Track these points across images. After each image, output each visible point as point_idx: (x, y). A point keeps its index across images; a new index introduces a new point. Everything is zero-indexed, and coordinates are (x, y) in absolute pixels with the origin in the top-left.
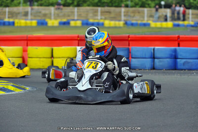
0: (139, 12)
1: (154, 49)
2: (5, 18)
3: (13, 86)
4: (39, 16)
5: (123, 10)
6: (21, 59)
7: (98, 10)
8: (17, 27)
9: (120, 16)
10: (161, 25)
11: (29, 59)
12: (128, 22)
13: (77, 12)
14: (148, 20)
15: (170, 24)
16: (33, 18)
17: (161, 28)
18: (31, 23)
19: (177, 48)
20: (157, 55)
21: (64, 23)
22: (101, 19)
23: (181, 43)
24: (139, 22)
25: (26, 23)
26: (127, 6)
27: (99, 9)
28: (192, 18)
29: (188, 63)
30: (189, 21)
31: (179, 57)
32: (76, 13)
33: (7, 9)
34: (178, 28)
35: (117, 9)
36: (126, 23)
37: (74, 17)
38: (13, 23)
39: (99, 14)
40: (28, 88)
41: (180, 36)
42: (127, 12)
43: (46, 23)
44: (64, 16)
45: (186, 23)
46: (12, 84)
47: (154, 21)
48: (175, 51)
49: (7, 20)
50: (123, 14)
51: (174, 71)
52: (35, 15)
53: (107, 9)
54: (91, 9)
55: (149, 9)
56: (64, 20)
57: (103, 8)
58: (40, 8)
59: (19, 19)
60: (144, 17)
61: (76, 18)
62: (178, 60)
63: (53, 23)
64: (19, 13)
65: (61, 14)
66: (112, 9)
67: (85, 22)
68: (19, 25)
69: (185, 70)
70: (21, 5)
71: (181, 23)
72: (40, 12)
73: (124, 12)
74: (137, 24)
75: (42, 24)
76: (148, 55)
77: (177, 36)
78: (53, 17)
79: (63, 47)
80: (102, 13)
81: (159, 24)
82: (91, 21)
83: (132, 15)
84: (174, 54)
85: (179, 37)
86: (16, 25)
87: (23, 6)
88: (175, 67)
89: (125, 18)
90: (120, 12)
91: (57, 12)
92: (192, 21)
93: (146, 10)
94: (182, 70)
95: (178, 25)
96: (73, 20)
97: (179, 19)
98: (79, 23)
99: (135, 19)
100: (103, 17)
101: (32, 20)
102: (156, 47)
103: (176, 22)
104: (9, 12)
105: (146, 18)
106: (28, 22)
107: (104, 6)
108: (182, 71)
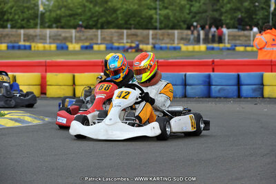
0: (169, 35)
1: (185, 75)
2: (20, 41)
3: (30, 116)
4: (58, 39)
5: (151, 32)
6: (39, 87)
7: (123, 32)
8: (35, 51)
9: (148, 39)
10: (194, 48)
11: (48, 87)
12: (157, 46)
13: (101, 35)
14: (178, 44)
15: (202, 47)
16: (52, 41)
17: (193, 52)
18: (50, 47)
19: (212, 73)
20: (189, 81)
21: (87, 48)
22: (127, 42)
23: (216, 68)
24: (169, 45)
25: (44, 47)
26: (156, 28)
27: (125, 31)
28: (228, 40)
29: (224, 90)
30: (225, 43)
31: (214, 84)
32: (99, 37)
33: (22, 31)
34: (212, 52)
35: (145, 32)
36: (154, 47)
37: (97, 40)
38: (30, 47)
39: (125, 37)
40: (47, 119)
41: (215, 60)
42: (156, 35)
43: (67, 48)
44: (86, 39)
45: (221, 46)
46: (29, 114)
47: (185, 45)
48: (209, 76)
49: (22, 43)
50: (151, 37)
51: (207, 99)
52: (54, 39)
53: (133, 31)
54: (115, 32)
55: (179, 31)
56: (87, 44)
57: (129, 31)
58: (60, 30)
59: (37, 42)
60: (174, 41)
61: (99, 42)
62: (213, 87)
63: (74, 48)
64: (36, 36)
65: (83, 38)
66: (139, 32)
67: (110, 46)
68: (36, 49)
69: (220, 98)
70: (39, 26)
71: (215, 45)
72: (60, 35)
73: (152, 35)
74: (167, 48)
75: (62, 48)
76: (179, 82)
77: (211, 60)
78: (74, 40)
79: (86, 74)
80: (128, 36)
81: (190, 48)
82: (116, 45)
83: (161, 38)
84: (208, 80)
85: (213, 62)
86: (33, 49)
87: (41, 28)
88: (208, 95)
89: (153, 42)
90: (148, 35)
91: (78, 34)
92: (229, 43)
93: (176, 32)
94: (217, 98)
95: (213, 49)
96: (97, 44)
97: (213, 41)
98: (103, 47)
99: (164, 42)
100: (129, 41)
101: (50, 43)
102: (188, 73)
103: (210, 45)
104: (24, 35)
105: (176, 42)
106: (47, 46)
107: (130, 29)
108: (217, 100)
